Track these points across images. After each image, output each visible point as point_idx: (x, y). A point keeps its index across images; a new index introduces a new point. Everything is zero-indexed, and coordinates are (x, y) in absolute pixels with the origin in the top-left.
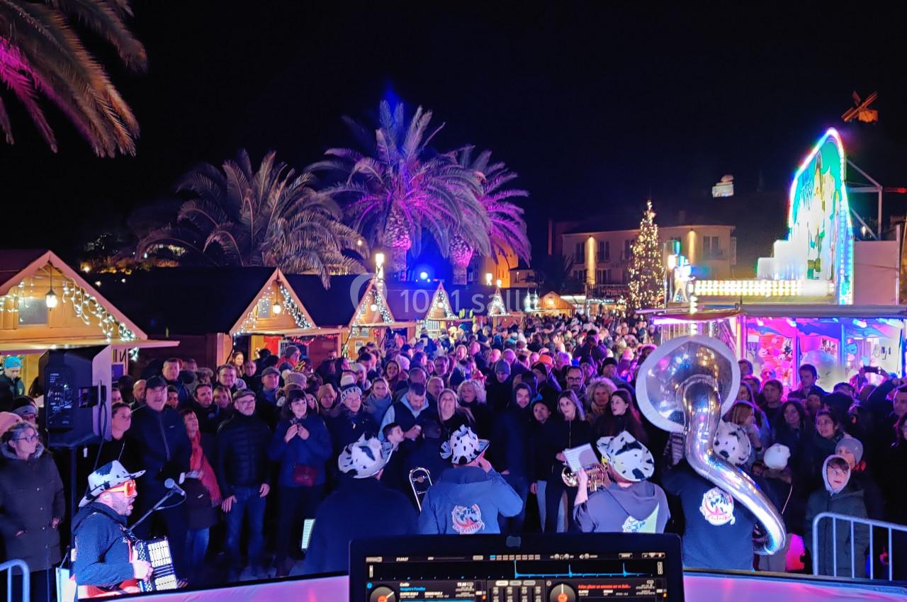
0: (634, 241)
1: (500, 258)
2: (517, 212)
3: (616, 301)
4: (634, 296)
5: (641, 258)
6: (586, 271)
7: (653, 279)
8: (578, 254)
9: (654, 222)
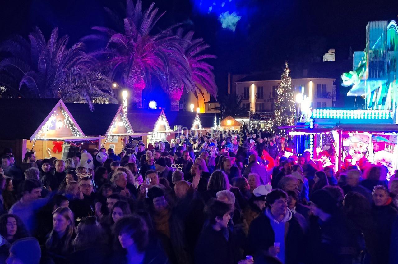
0: (278, 86)
1: (199, 95)
2: (209, 68)
3: (267, 122)
4: (277, 119)
5: (281, 96)
6: (250, 104)
7: (289, 109)
8: (245, 94)
9: (289, 75)
